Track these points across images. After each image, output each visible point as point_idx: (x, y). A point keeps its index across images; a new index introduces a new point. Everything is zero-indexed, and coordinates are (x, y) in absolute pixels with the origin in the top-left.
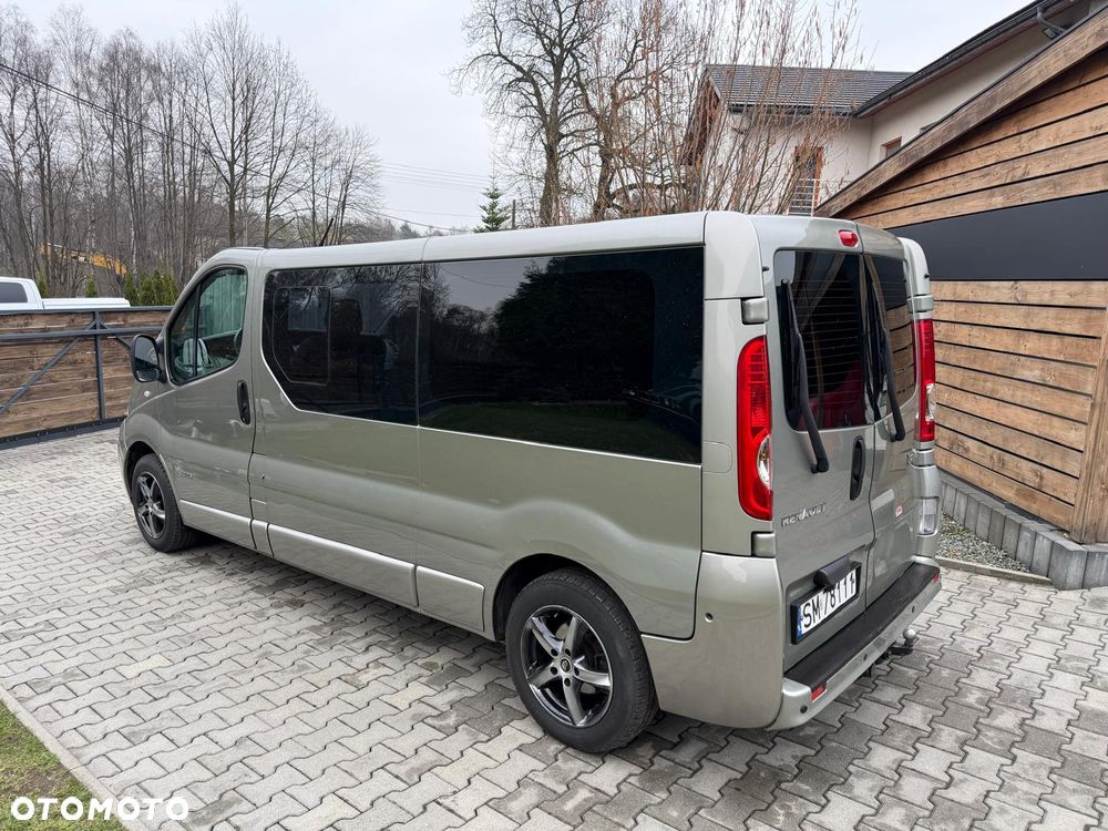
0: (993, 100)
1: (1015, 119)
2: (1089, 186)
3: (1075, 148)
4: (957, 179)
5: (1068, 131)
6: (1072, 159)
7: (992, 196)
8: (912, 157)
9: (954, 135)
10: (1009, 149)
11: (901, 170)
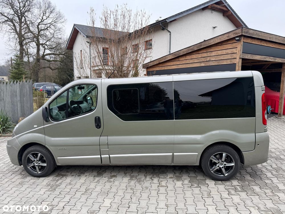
0: (201, 45)
1: (205, 49)
2: (227, 63)
3: (222, 56)
4: (190, 60)
5: (220, 53)
6: (222, 58)
7: (201, 63)
8: (177, 55)
9: (190, 51)
10: (205, 55)
11: (174, 57)
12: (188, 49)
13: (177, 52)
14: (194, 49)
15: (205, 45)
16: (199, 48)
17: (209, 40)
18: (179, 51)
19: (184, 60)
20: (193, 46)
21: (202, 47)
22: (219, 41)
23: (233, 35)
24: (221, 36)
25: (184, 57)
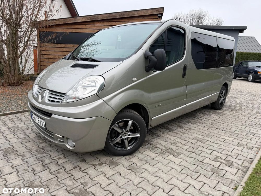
11: (87, 20)
12: (109, 15)
13: (93, 16)
14: (116, 17)
15: (129, 15)
16: (121, 17)
17: (133, 12)
18: (97, 16)
19: (101, 26)
20: (114, 14)
21: (126, 16)
22: (143, 14)
23: (156, 12)
24: (145, 10)
25: (101, 22)
